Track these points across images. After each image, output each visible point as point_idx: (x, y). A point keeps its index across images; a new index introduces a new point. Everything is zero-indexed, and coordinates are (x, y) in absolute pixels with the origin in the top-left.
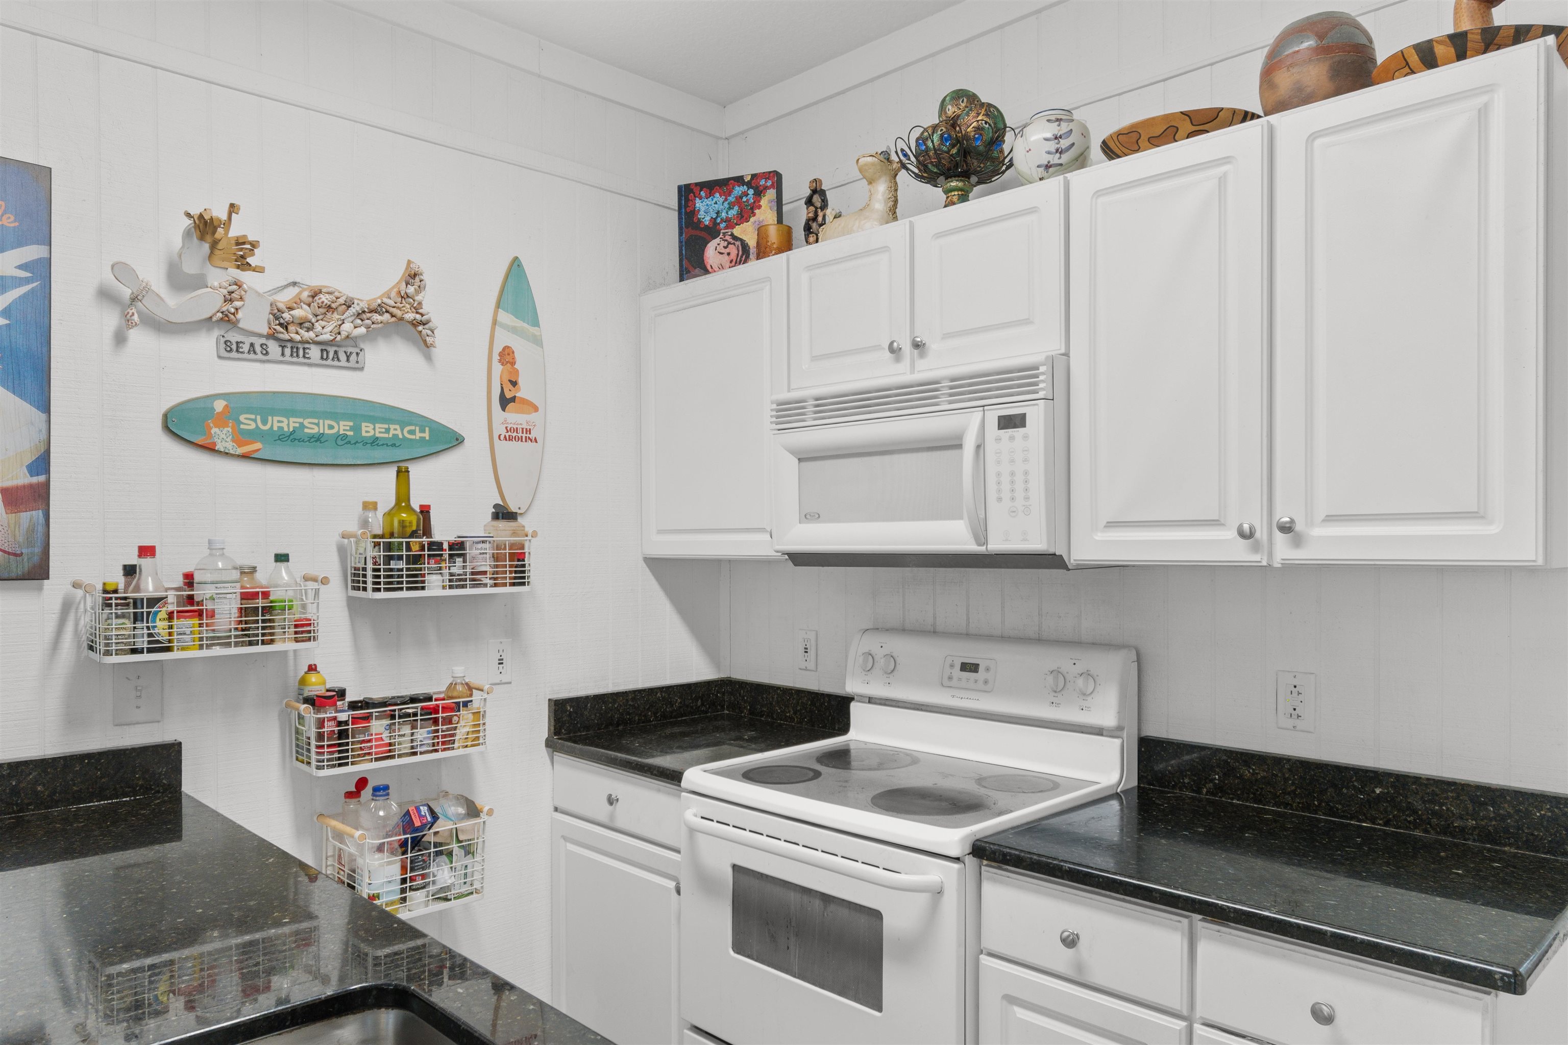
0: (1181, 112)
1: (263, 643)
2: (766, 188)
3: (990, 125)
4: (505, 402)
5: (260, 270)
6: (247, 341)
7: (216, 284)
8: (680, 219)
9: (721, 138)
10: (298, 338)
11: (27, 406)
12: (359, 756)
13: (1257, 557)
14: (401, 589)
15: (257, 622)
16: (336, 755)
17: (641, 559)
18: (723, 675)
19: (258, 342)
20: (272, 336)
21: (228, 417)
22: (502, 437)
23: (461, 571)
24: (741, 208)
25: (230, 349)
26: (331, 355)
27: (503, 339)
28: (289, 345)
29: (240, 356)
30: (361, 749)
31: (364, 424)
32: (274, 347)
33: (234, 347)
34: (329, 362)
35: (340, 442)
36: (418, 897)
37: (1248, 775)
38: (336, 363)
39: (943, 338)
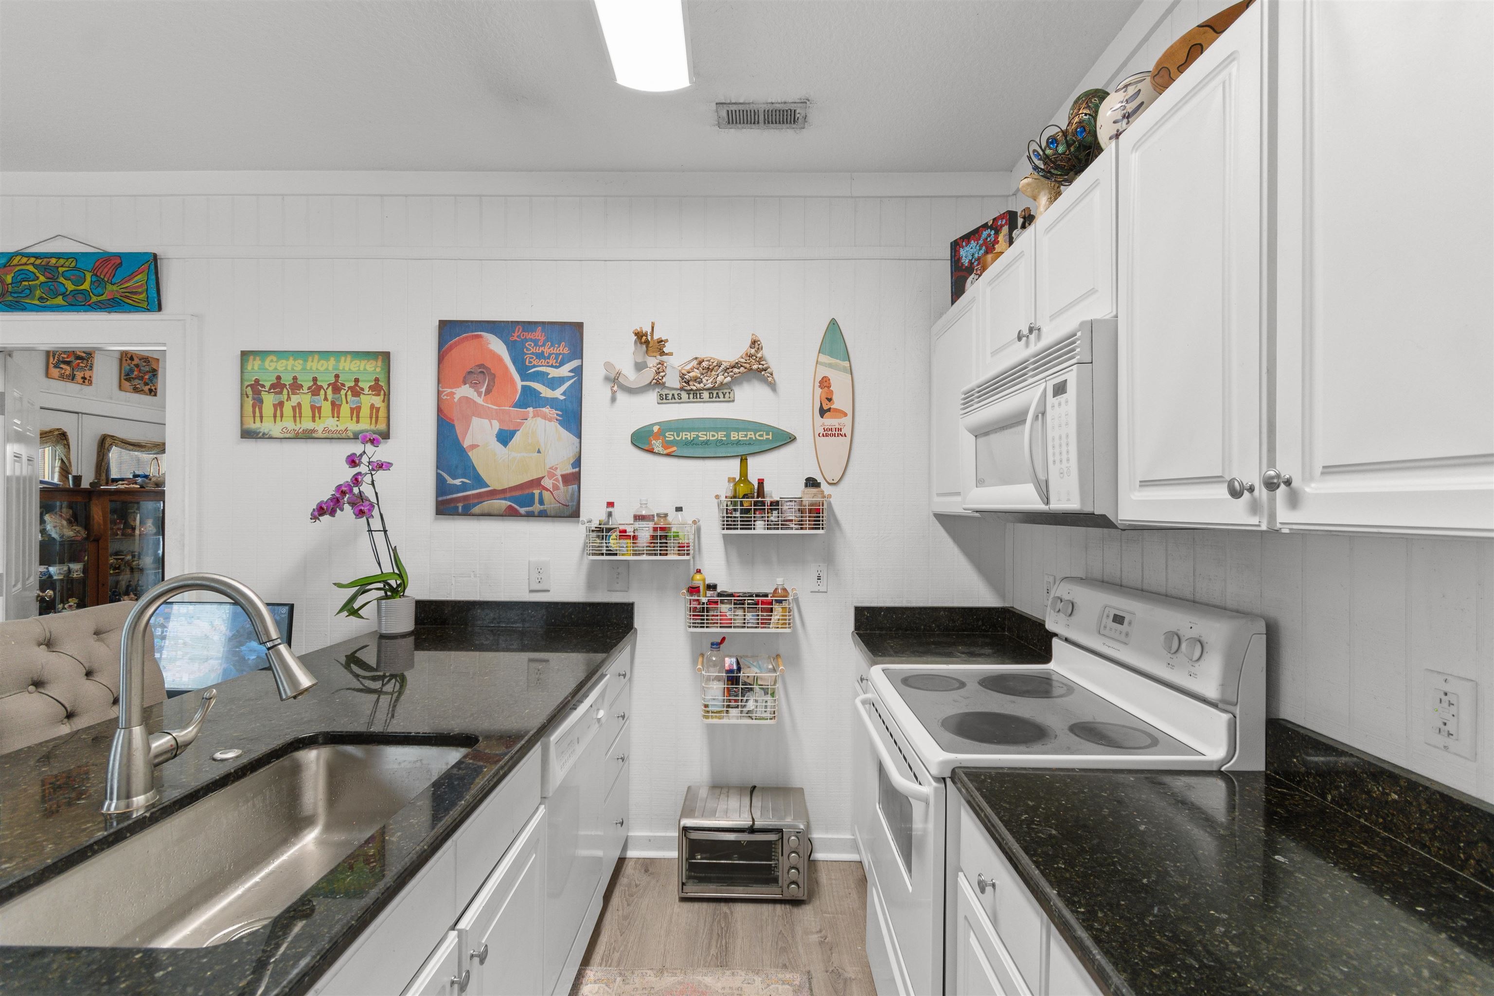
0: (1199, 26)
1: (661, 554)
2: (1002, 226)
3: (1090, 115)
4: (823, 412)
5: (671, 354)
6: (671, 393)
7: (651, 365)
8: (952, 266)
9: (1009, 196)
10: (694, 388)
11: (572, 435)
12: (711, 623)
13: (1254, 520)
14: (737, 529)
15: (657, 543)
16: (699, 621)
17: (931, 514)
18: (1007, 605)
19: (676, 393)
20: (682, 389)
21: (661, 434)
22: (821, 435)
23: (776, 519)
24: (987, 247)
25: (663, 398)
26: (715, 396)
27: (823, 372)
28: (692, 392)
29: (667, 401)
30: (712, 619)
31: (732, 433)
32: (684, 395)
33: (664, 397)
34: (714, 399)
35: (718, 444)
36: (734, 712)
37: (1377, 793)
38: (718, 399)
39: (1051, 320)
